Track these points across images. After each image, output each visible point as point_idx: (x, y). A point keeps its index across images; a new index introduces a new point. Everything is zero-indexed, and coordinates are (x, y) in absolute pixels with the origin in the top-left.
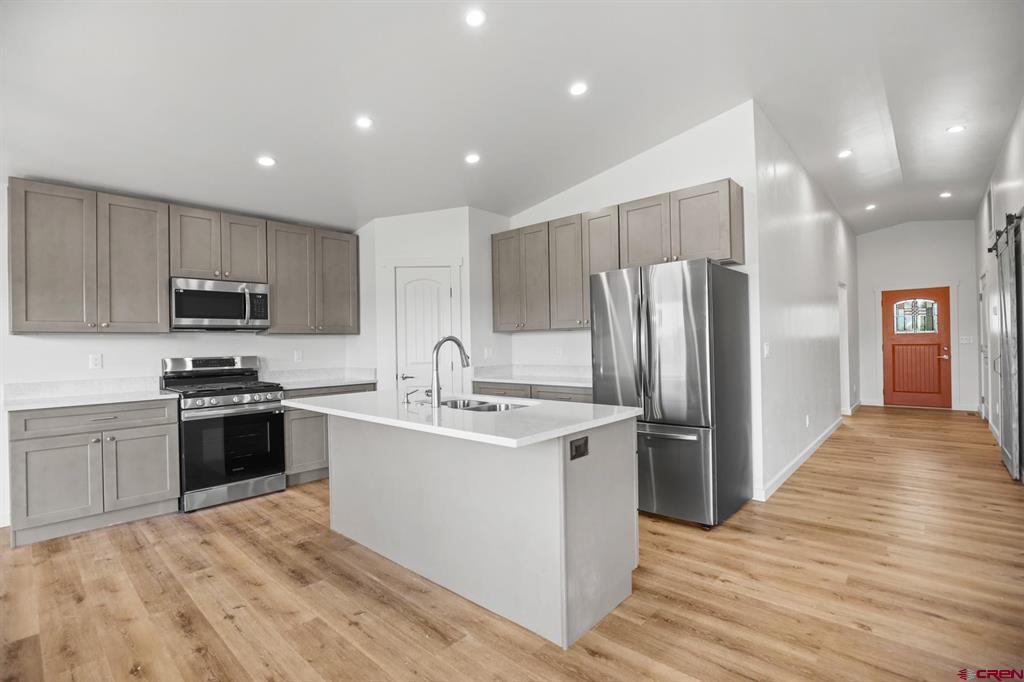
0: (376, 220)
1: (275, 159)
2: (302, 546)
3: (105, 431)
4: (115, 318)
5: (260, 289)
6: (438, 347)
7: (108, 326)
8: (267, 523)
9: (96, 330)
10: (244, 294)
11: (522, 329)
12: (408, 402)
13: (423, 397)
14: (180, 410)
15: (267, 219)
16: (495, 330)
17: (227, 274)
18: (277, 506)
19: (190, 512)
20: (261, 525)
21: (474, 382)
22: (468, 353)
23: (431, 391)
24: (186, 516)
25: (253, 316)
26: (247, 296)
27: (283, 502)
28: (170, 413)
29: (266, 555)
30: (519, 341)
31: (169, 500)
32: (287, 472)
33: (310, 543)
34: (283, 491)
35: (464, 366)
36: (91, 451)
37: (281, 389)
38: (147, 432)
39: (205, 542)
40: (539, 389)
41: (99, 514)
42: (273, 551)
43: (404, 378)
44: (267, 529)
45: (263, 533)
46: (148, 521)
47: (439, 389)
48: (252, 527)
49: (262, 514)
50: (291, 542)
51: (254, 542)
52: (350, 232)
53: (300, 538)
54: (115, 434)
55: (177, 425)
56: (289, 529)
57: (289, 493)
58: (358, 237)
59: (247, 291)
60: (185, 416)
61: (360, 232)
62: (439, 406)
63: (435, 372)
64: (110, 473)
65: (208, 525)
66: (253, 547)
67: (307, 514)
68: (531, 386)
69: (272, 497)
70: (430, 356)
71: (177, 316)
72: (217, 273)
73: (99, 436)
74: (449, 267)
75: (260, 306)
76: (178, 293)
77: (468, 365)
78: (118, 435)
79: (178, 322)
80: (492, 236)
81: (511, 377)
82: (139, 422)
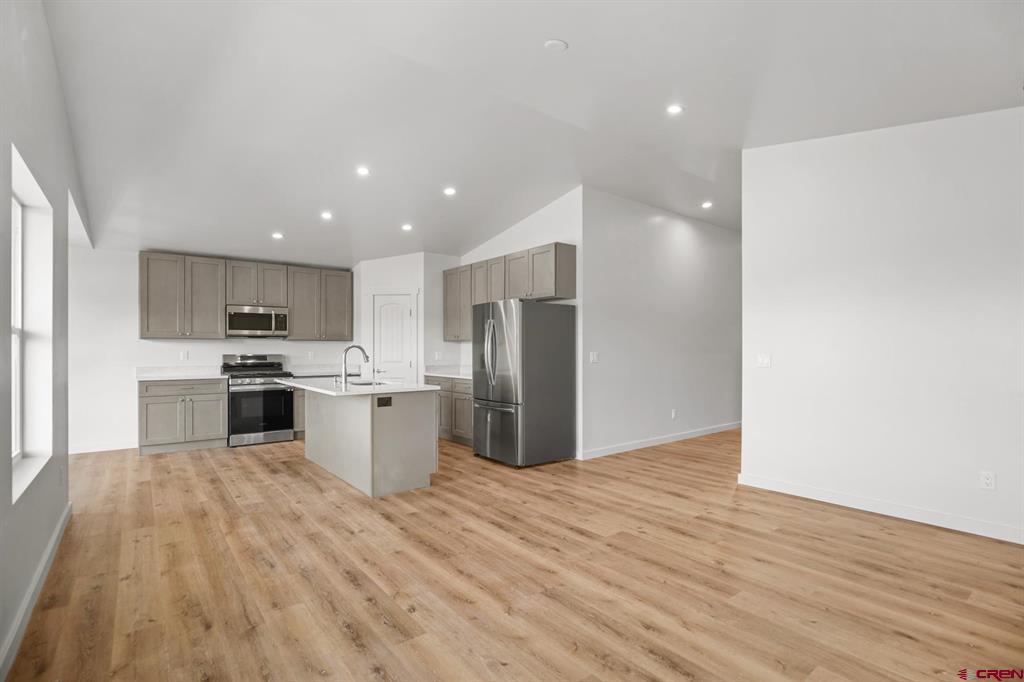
0: (364, 261)
1: (282, 234)
3: (187, 395)
4: (194, 330)
5: (285, 311)
7: (190, 334)
9: (183, 337)
10: (271, 315)
14: (229, 385)
15: (287, 264)
16: (445, 340)
17: (260, 302)
19: (234, 447)
21: (426, 376)
24: (231, 449)
25: (276, 329)
26: (273, 316)
28: (223, 387)
29: (263, 464)
31: (221, 439)
32: (296, 429)
33: (289, 461)
34: (292, 440)
36: (179, 406)
37: (292, 376)
38: (210, 397)
39: (235, 459)
41: (182, 443)
42: (269, 464)
43: (379, 372)
45: (268, 457)
46: (209, 450)
50: (281, 461)
52: (348, 270)
53: (286, 459)
54: (192, 397)
55: (227, 395)
56: (282, 456)
57: (295, 442)
58: (352, 273)
59: (273, 312)
60: (232, 389)
61: (354, 270)
64: (189, 419)
66: (259, 461)
69: (283, 444)
71: (229, 329)
72: (254, 302)
73: (184, 398)
74: (409, 295)
75: (282, 322)
76: (230, 315)
78: (194, 398)
79: (230, 332)
80: (444, 272)
81: (459, 374)
82: (204, 391)
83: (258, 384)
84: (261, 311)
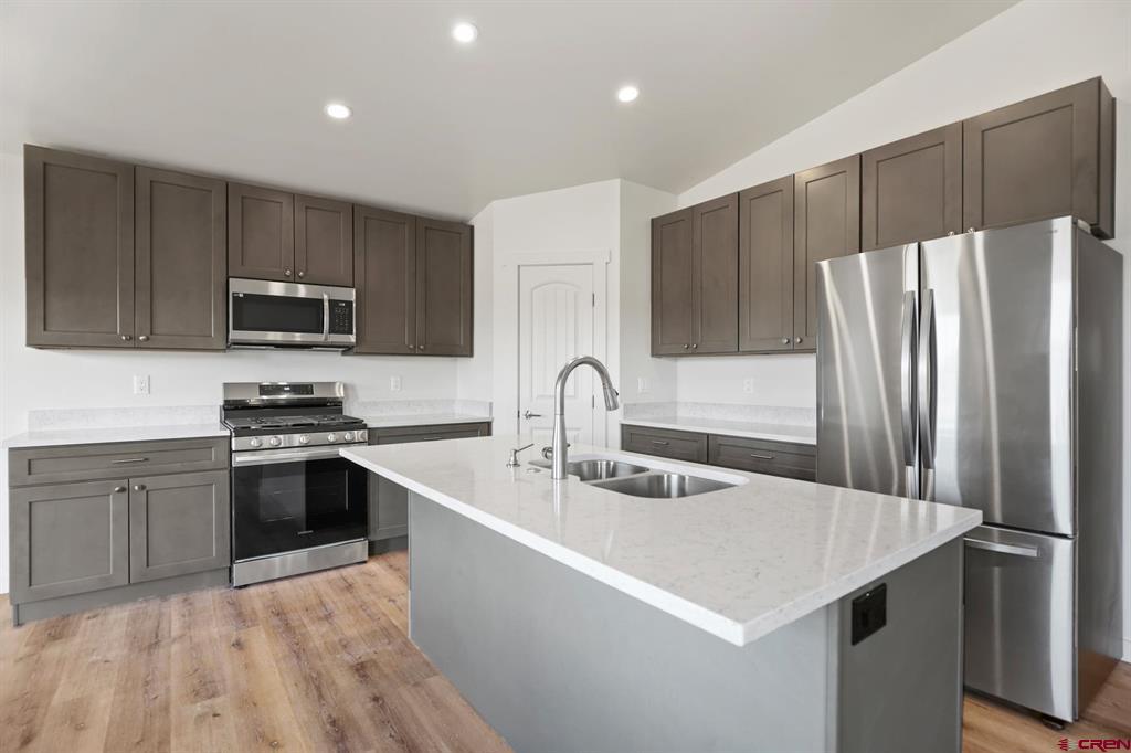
0: (494, 202)
1: (351, 109)
2: (361, 669)
3: (132, 477)
4: (156, 331)
5: (351, 294)
6: (564, 376)
7: (148, 339)
8: (328, 617)
9: (132, 344)
10: (321, 301)
11: (694, 351)
12: (516, 464)
13: (539, 457)
14: (231, 452)
15: (354, 203)
16: (655, 353)
17: (301, 274)
18: (349, 587)
19: (240, 587)
20: (320, 619)
21: (622, 425)
22: (616, 386)
23: (550, 450)
24: (234, 593)
25: (332, 331)
26: (326, 304)
27: (359, 581)
28: (218, 456)
29: (308, 679)
30: (689, 368)
31: (217, 570)
32: (373, 537)
33: (374, 663)
34: (365, 562)
35: (609, 408)
36: (114, 504)
37: (364, 427)
38: (188, 479)
39: (238, 645)
40: (720, 441)
41: (124, 586)
42: (319, 674)
43: (528, 416)
44: (325, 628)
45: (317, 634)
47: (565, 446)
48: (306, 621)
49: (326, 599)
50: (348, 658)
51: (299, 650)
53: (363, 651)
54: (147, 481)
55: (227, 472)
56: (351, 632)
57: (373, 566)
58: (472, 228)
59: (325, 297)
60: (240, 460)
61: (475, 222)
62: (564, 477)
63: (558, 417)
65: (254, 611)
66: (295, 661)
67: (384, 606)
68: (708, 435)
69: (347, 572)
70: (553, 389)
71: (234, 329)
72: (288, 272)
73: (124, 483)
75: (343, 317)
76: (236, 299)
77: (616, 407)
78: (149, 482)
79: (235, 335)
80: (652, 220)
81: (675, 420)
82: (177, 466)
83: (293, 448)
84: (302, 291)
